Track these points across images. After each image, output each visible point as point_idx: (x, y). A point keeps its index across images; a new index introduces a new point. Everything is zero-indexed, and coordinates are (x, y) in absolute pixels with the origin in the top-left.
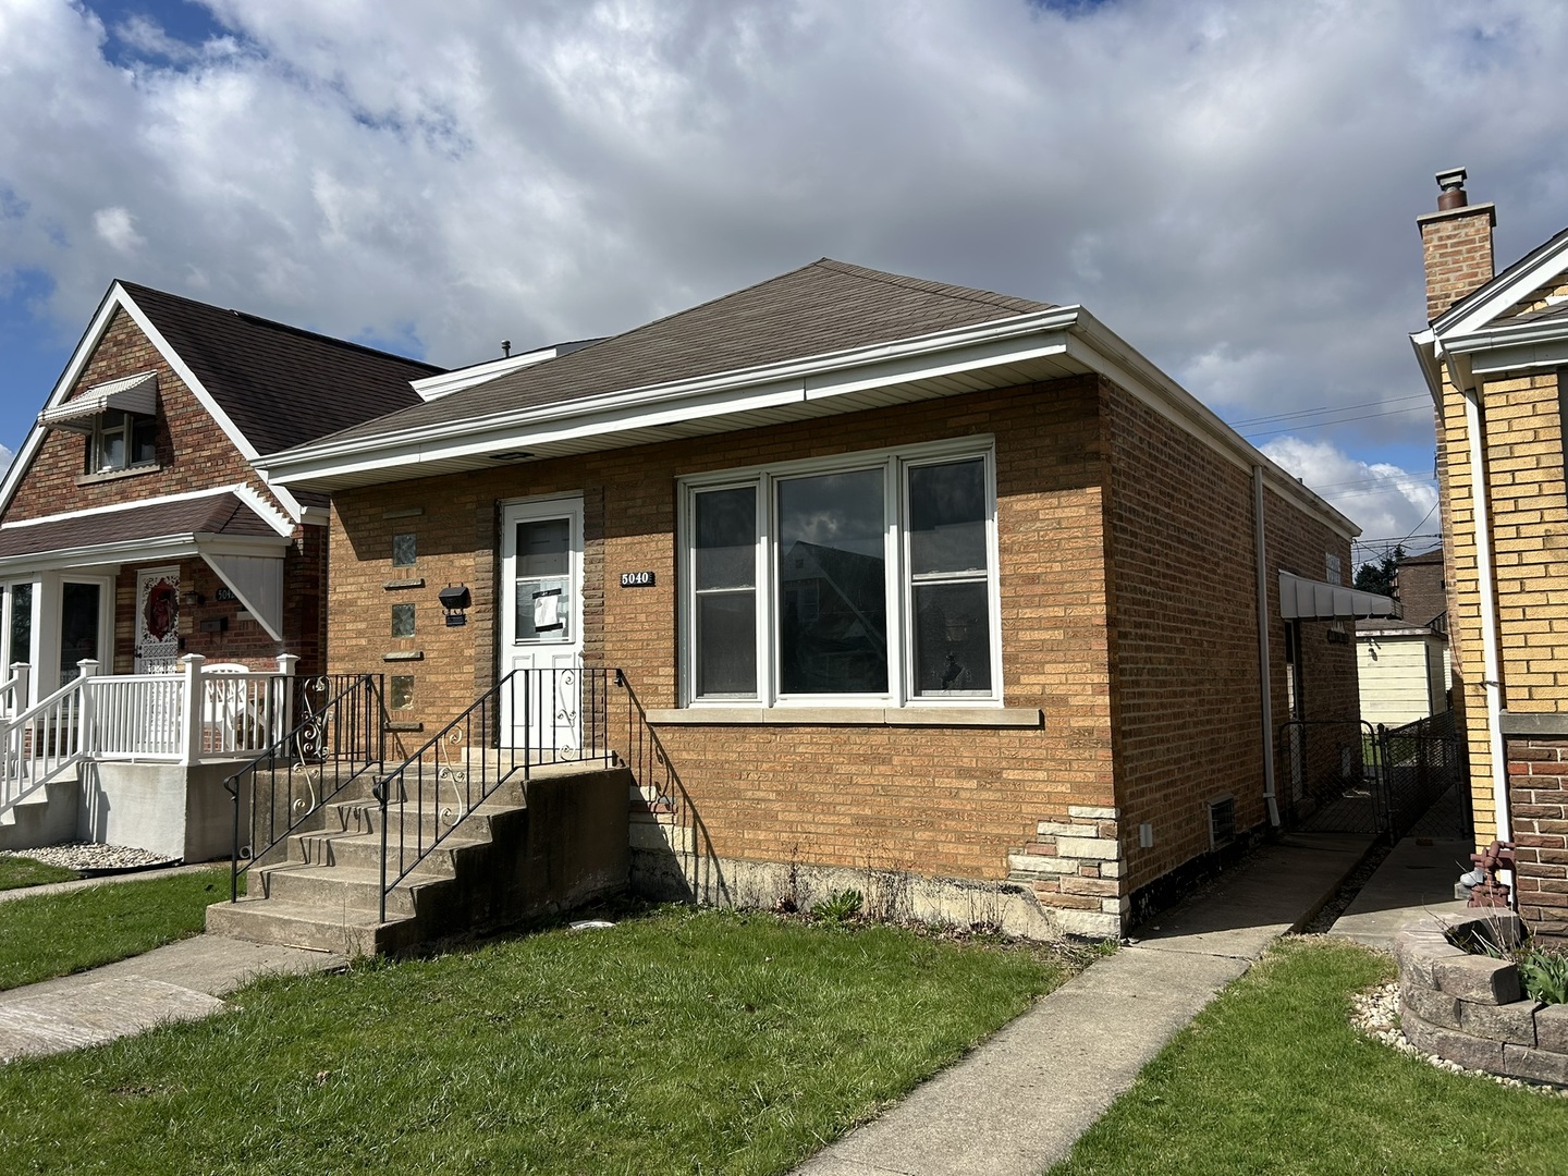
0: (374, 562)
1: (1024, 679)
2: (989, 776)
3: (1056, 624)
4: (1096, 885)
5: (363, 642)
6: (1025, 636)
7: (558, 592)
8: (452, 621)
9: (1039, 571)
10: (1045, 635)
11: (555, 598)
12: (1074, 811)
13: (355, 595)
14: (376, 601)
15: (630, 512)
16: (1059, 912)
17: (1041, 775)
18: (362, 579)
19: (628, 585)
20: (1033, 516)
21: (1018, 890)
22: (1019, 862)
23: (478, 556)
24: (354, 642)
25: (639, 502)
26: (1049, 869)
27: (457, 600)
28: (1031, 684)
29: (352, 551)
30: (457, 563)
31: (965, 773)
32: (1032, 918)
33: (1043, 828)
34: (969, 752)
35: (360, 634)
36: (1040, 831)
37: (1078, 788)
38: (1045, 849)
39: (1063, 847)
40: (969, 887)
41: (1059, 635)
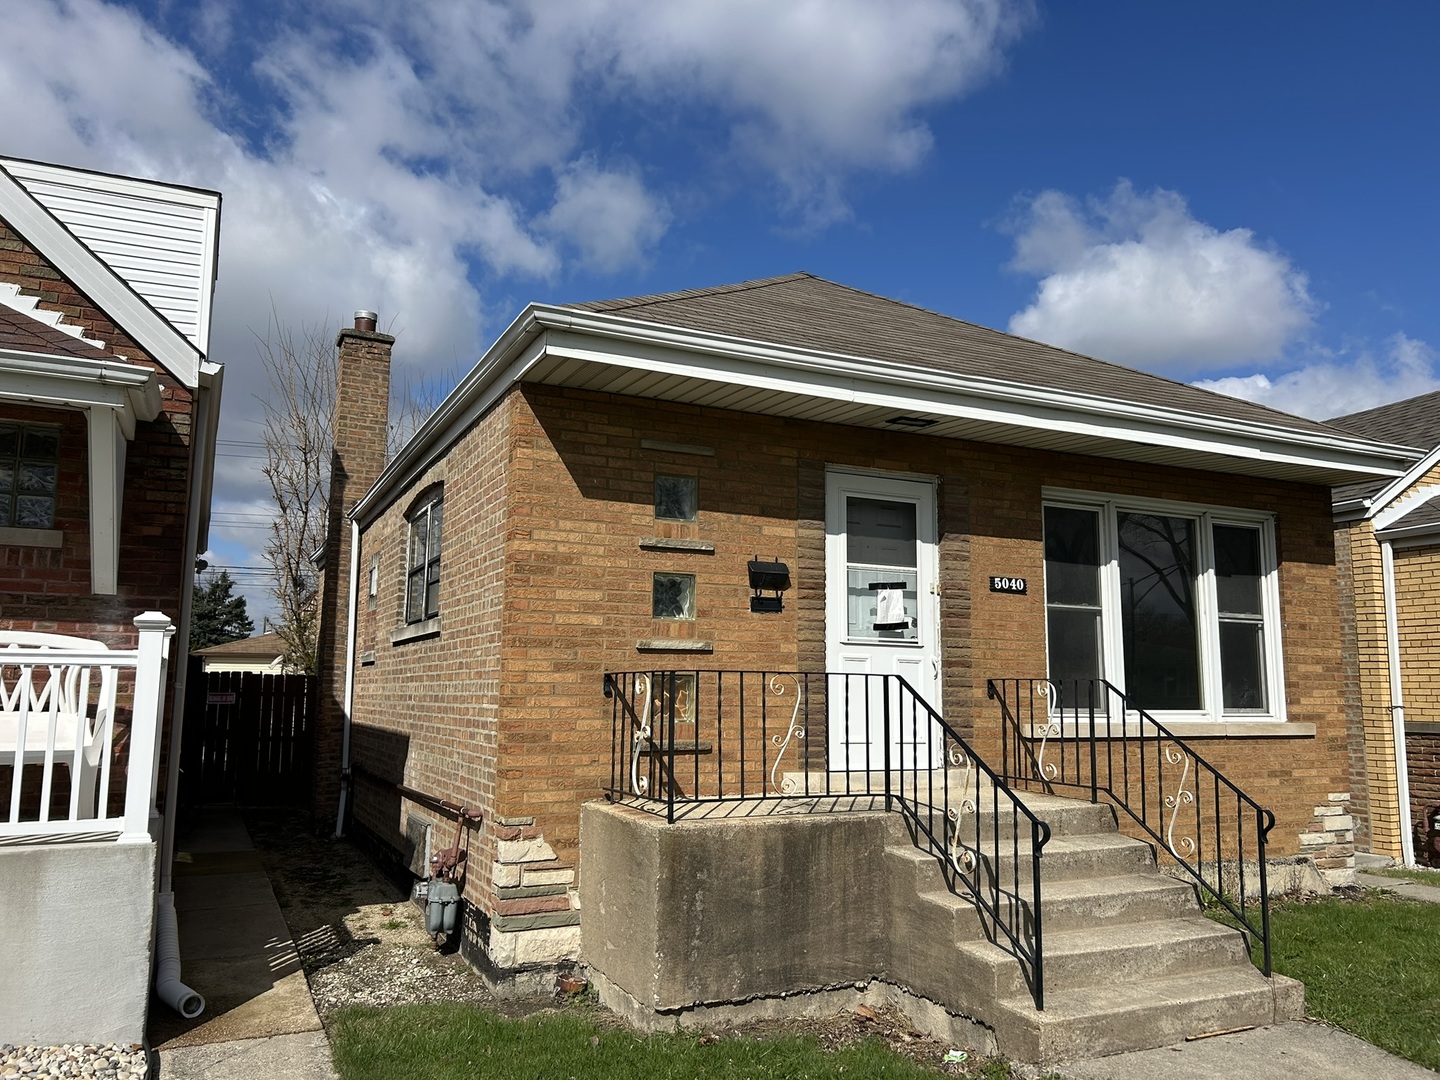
0: (617, 506)
1: (1303, 701)
2: (1284, 774)
3: (1318, 661)
4: (1344, 848)
5: (596, 621)
6: (1302, 668)
7: (902, 586)
8: (759, 605)
9: (1307, 621)
10: (1311, 668)
11: (899, 592)
12: (1331, 797)
13: (580, 548)
14: (624, 563)
15: (998, 512)
16: (1328, 872)
17: (1314, 772)
18: (593, 526)
19: (1002, 590)
20: (1301, 580)
21: (1305, 860)
22: (1307, 838)
23: (800, 527)
24: (574, 619)
25: (1007, 504)
26: (1321, 841)
27: (768, 578)
28: (1307, 704)
29: (568, 481)
30: (766, 531)
31: (1273, 774)
32: (1314, 880)
33: (1318, 811)
34: (1273, 755)
35: (589, 608)
36: (1316, 814)
37: (1333, 780)
38: (1318, 828)
39: (1329, 824)
40: (1278, 863)
41: (1319, 669)
